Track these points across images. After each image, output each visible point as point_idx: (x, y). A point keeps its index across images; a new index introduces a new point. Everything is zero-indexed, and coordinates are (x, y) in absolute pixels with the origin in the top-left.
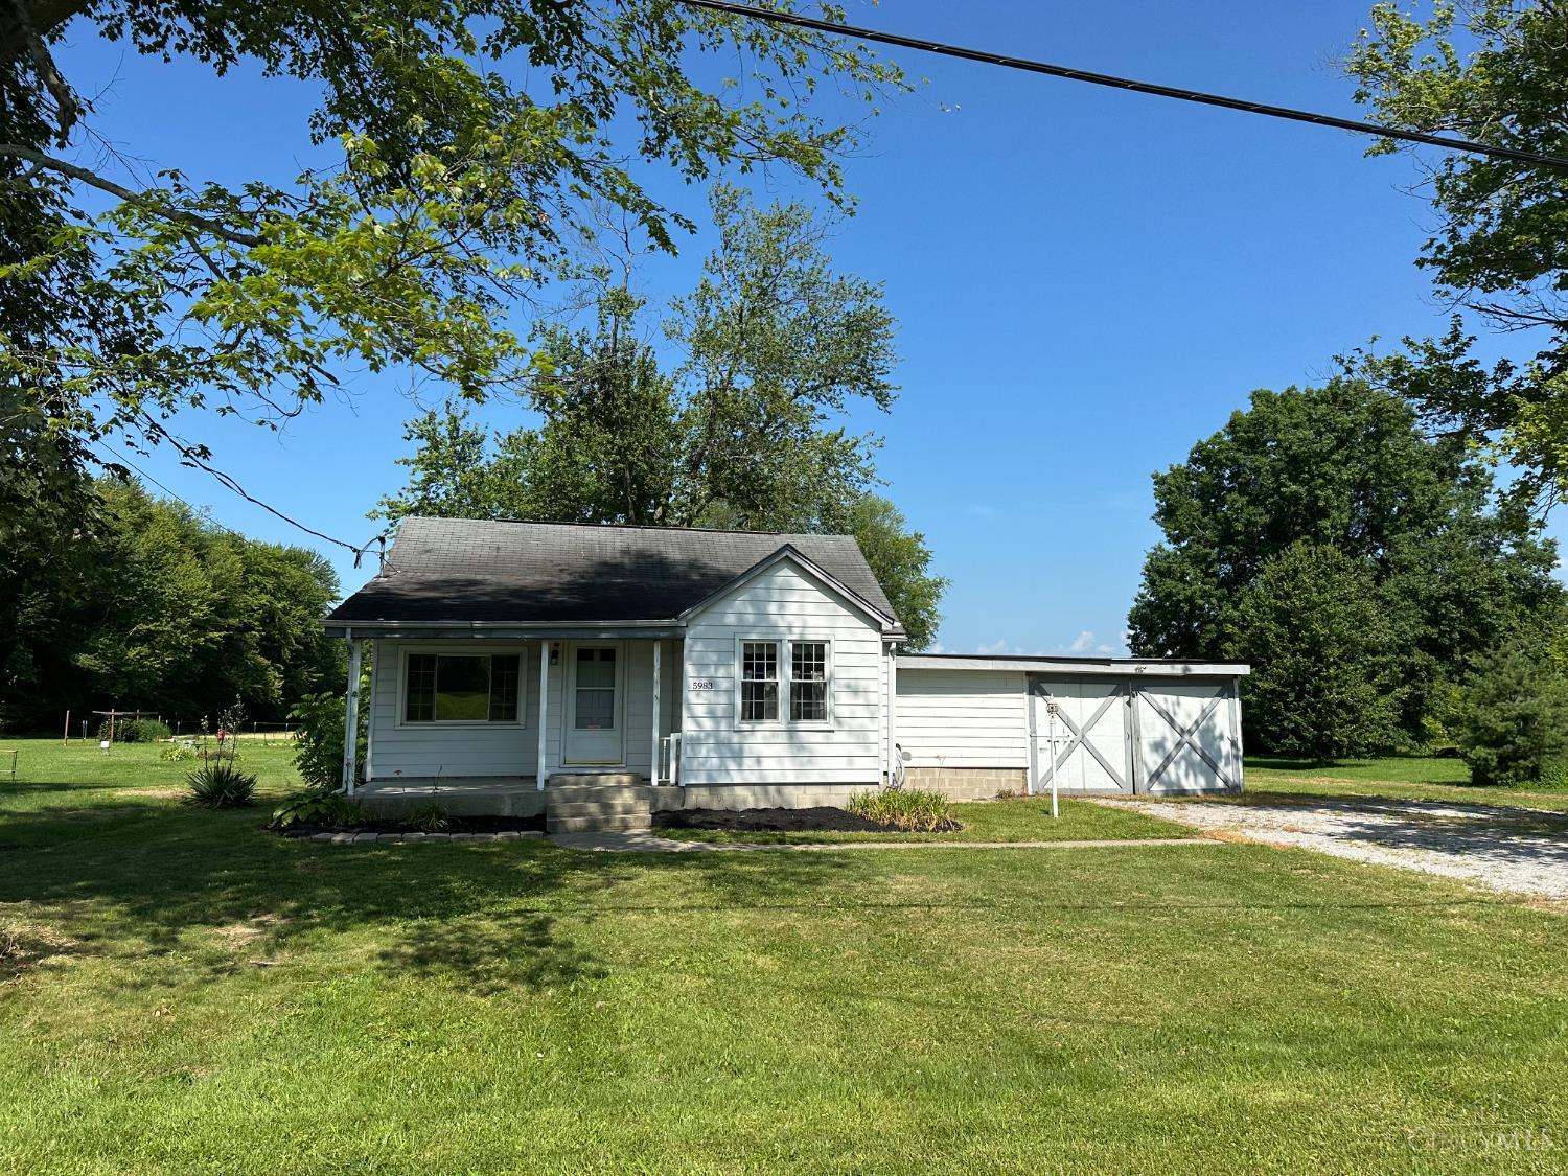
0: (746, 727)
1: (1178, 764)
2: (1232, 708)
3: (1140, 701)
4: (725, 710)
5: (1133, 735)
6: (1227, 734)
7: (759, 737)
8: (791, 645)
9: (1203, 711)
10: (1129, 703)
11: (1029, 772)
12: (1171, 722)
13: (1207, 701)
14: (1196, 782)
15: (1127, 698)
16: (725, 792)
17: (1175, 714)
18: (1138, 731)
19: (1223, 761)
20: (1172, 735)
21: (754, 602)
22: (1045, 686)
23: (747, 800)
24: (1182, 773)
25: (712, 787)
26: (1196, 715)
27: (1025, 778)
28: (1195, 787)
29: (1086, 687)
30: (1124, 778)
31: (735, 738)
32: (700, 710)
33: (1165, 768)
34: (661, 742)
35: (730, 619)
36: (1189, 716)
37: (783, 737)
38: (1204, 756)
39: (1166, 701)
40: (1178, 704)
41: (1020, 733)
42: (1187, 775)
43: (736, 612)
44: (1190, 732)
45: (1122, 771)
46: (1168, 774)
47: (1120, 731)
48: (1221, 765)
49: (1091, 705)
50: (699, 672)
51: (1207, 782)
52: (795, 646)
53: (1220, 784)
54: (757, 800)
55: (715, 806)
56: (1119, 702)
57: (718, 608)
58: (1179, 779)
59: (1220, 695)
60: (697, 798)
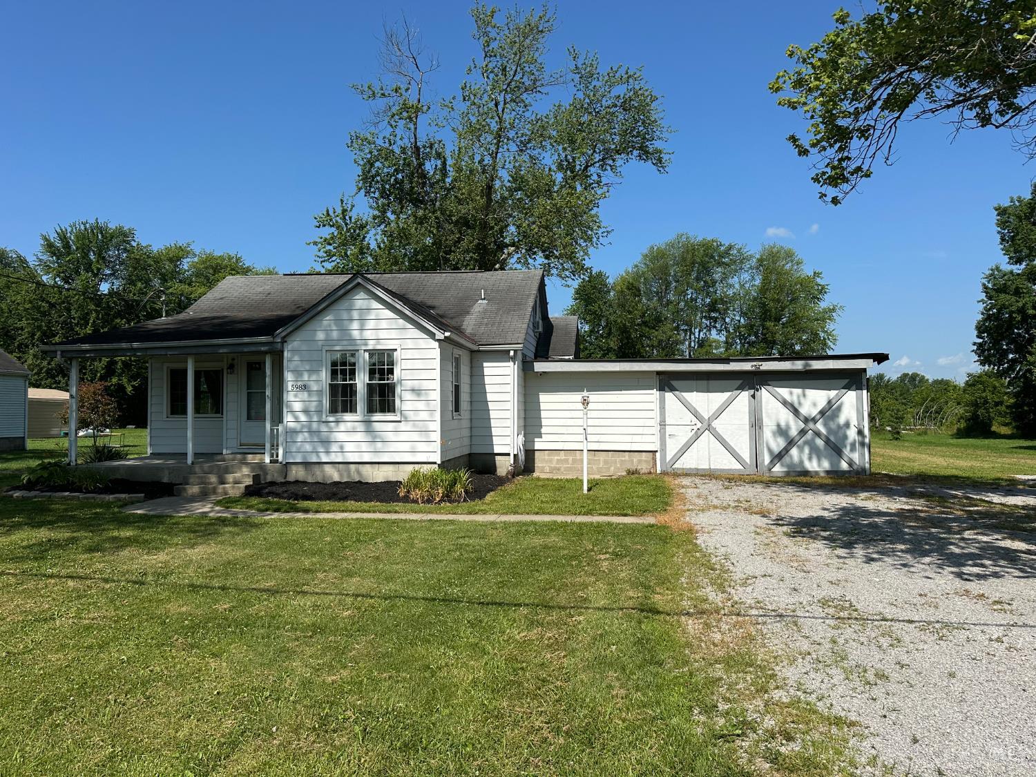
0: (331, 419)
1: (801, 449)
2: (859, 399)
3: (764, 393)
4: (317, 407)
5: (756, 424)
6: (854, 422)
7: (342, 427)
8: (367, 355)
9: (829, 402)
10: (753, 396)
11: (658, 455)
12: (796, 412)
13: (833, 393)
14: (819, 465)
15: (752, 392)
16: (317, 470)
17: (800, 404)
18: (761, 420)
19: (848, 448)
20: (796, 422)
21: (338, 321)
22: (674, 383)
23: (334, 475)
24: (805, 457)
25: (307, 465)
26: (822, 404)
27: (654, 460)
28: (817, 469)
29: (713, 383)
30: (748, 460)
31: (324, 428)
32: (297, 406)
33: (787, 452)
34: (272, 430)
35: (321, 336)
36: (815, 405)
37: (360, 427)
38: (827, 441)
39: (791, 393)
40: (804, 395)
41: (651, 423)
42: (810, 459)
43: (323, 330)
44: (814, 420)
45: (746, 455)
46: (791, 457)
47: (746, 420)
48: (847, 451)
49: (718, 398)
50: (297, 378)
51: (831, 464)
52: (371, 356)
53: (844, 466)
54: (341, 475)
55: (310, 480)
56: (745, 396)
57: (309, 326)
58: (801, 462)
59: (848, 387)
60: (297, 473)
